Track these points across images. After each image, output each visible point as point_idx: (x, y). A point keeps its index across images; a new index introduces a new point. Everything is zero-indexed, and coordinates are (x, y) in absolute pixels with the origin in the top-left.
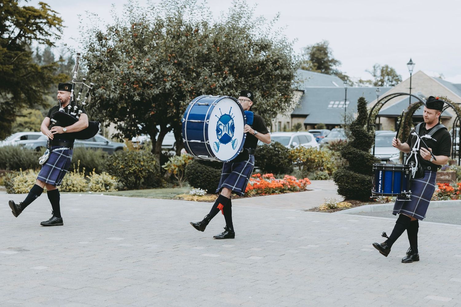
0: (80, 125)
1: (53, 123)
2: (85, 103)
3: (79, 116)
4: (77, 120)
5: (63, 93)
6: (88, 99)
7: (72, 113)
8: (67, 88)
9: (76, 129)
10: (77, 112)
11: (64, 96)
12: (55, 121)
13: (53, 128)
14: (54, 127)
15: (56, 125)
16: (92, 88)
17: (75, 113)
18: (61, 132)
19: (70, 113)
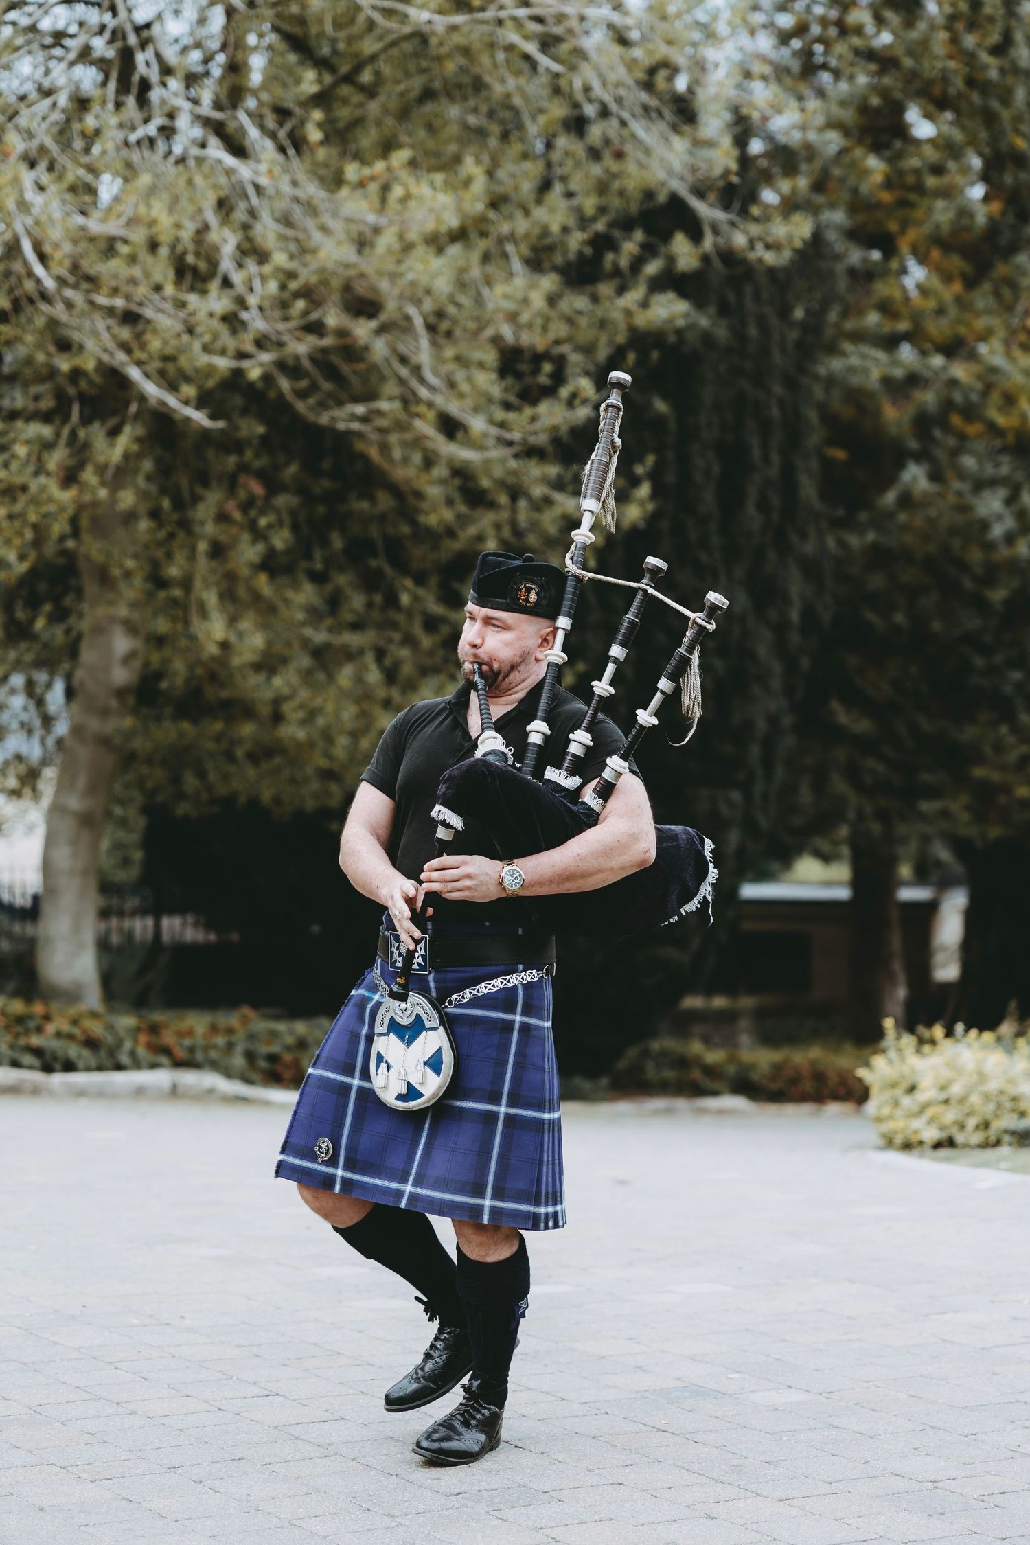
0: (608, 851)
1: (441, 833)
2: (656, 714)
3: (606, 791)
4: (590, 819)
5: (506, 628)
6: (678, 692)
7: (551, 774)
8: (533, 597)
9: (585, 875)
10: (588, 766)
11: (507, 644)
12: (457, 821)
13: (435, 863)
14: (447, 859)
15: (462, 845)
16: (711, 627)
17: (572, 773)
18: (490, 893)
19: (539, 772)
